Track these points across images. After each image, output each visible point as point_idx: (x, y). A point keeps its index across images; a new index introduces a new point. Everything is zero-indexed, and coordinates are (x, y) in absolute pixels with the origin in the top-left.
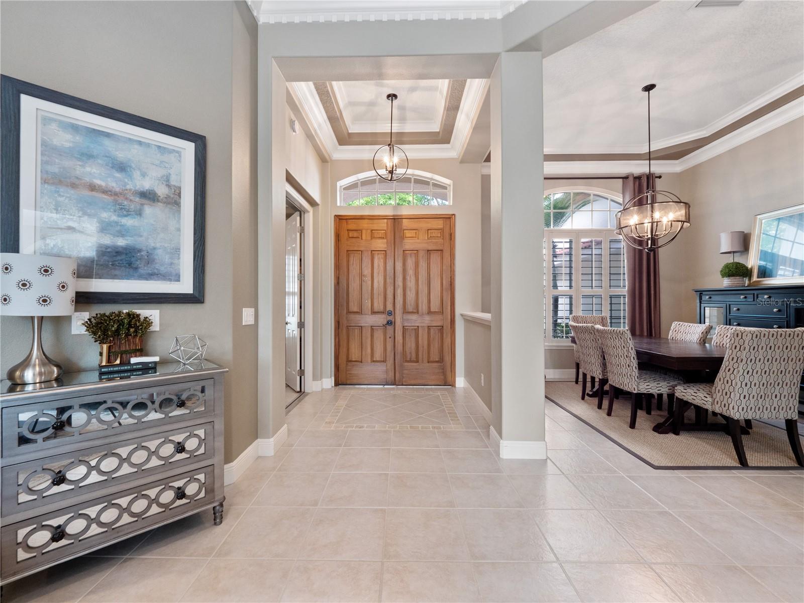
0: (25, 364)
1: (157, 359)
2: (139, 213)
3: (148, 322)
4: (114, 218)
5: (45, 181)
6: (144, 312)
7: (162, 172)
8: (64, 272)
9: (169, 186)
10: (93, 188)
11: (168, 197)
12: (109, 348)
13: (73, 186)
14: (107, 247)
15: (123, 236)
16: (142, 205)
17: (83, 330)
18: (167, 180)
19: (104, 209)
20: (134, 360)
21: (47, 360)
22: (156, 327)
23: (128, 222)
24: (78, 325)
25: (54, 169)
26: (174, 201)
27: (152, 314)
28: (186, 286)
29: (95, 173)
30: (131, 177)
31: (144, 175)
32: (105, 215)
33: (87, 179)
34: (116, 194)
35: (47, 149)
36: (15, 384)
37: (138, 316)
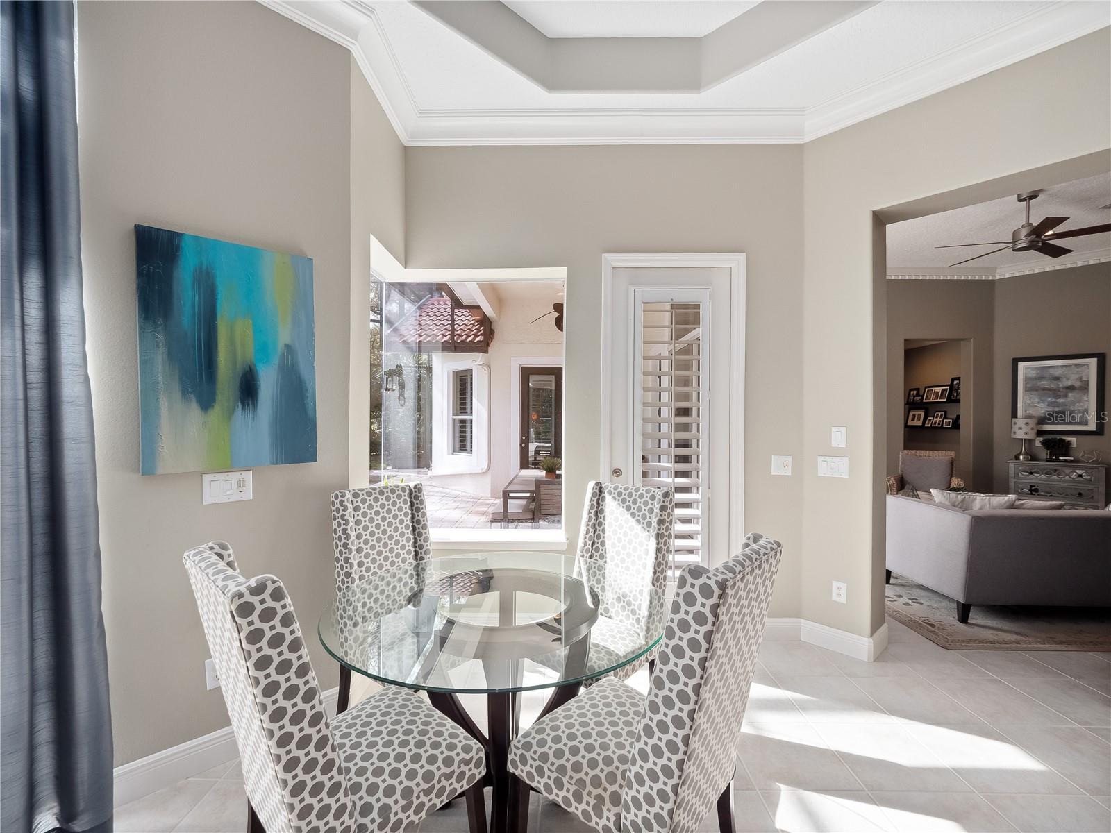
0: (1020, 454)
1: (1072, 458)
2: (1066, 396)
3: (1069, 443)
4: (1054, 400)
5: (1025, 391)
6: (1068, 439)
7: (1078, 376)
8: (1032, 422)
9: (1081, 382)
10: (1044, 389)
11: (1081, 387)
12: (1050, 452)
13: (1037, 390)
15: (1058, 407)
16: (1067, 392)
17: (1040, 445)
18: (1080, 379)
19: (1050, 397)
20: (1061, 458)
21: (1026, 453)
22: (1074, 445)
23: (1061, 400)
24: (1038, 442)
25: (1028, 385)
26: (1085, 388)
27: (1073, 440)
28: (1092, 427)
29: (1045, 384)
30: (1061, 382)
31: (1068, 379)
32: (1049, 399)
33: (1042, 386)
34: (1055, 390)
35: (1027, 379)
36: (1017, 458)
37: (1064, 440)
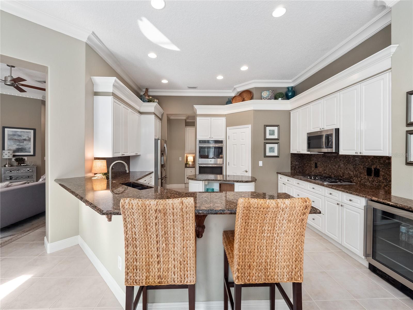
0: (6, 164)
1: (26, 165)
2: (23, 142)
3: (25, 159)
5: (8, 140)
6: (24, 158)
7: (27, 136)
8: (11, 152)
9: (28, 138)
10: (15, 140)
11: (28, 139)
12: (18, 163)
13: (12, 140)
14: (18, 148)
15: (20, 146)
16: (24, 141)
17: (14, 160)
18: (28, 137)
19: (18, 143)
20: (22, 165)
21: (9, 164)
22: (26, 160)
23: (21, 144)
24: (13, 159)
25: (9, 138)
26: (29, 140)
27: (26, 158)
28: (32, 153)
29: (16, 137)
30: (22, 137)
31: (24, 137)
32: (17, 143)
33: (15, 138)
34: (19, 140)
35: (9, 135)
36: (5, 166)
37: (23, 158)
